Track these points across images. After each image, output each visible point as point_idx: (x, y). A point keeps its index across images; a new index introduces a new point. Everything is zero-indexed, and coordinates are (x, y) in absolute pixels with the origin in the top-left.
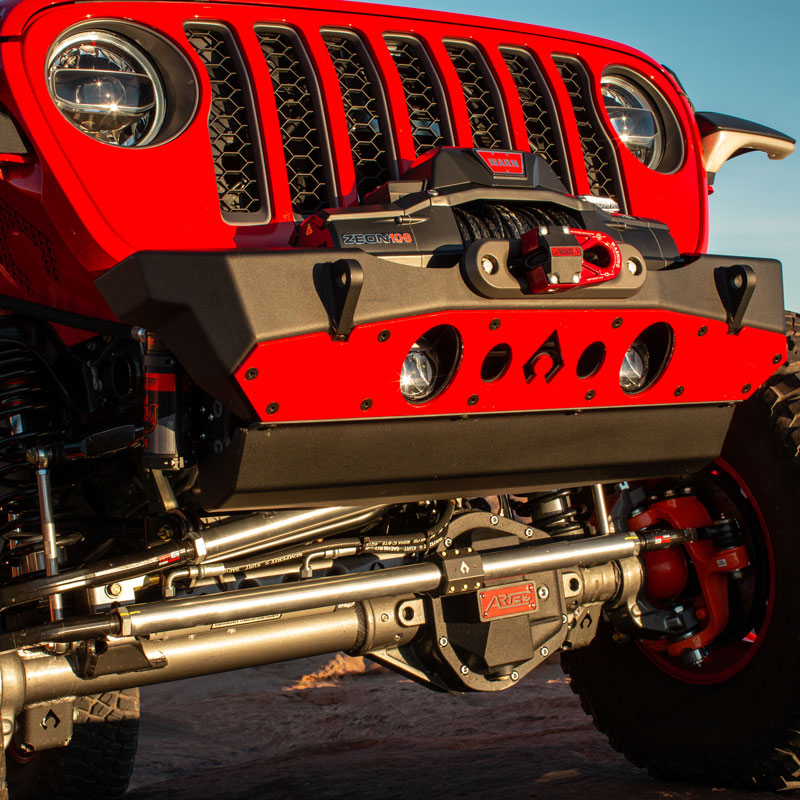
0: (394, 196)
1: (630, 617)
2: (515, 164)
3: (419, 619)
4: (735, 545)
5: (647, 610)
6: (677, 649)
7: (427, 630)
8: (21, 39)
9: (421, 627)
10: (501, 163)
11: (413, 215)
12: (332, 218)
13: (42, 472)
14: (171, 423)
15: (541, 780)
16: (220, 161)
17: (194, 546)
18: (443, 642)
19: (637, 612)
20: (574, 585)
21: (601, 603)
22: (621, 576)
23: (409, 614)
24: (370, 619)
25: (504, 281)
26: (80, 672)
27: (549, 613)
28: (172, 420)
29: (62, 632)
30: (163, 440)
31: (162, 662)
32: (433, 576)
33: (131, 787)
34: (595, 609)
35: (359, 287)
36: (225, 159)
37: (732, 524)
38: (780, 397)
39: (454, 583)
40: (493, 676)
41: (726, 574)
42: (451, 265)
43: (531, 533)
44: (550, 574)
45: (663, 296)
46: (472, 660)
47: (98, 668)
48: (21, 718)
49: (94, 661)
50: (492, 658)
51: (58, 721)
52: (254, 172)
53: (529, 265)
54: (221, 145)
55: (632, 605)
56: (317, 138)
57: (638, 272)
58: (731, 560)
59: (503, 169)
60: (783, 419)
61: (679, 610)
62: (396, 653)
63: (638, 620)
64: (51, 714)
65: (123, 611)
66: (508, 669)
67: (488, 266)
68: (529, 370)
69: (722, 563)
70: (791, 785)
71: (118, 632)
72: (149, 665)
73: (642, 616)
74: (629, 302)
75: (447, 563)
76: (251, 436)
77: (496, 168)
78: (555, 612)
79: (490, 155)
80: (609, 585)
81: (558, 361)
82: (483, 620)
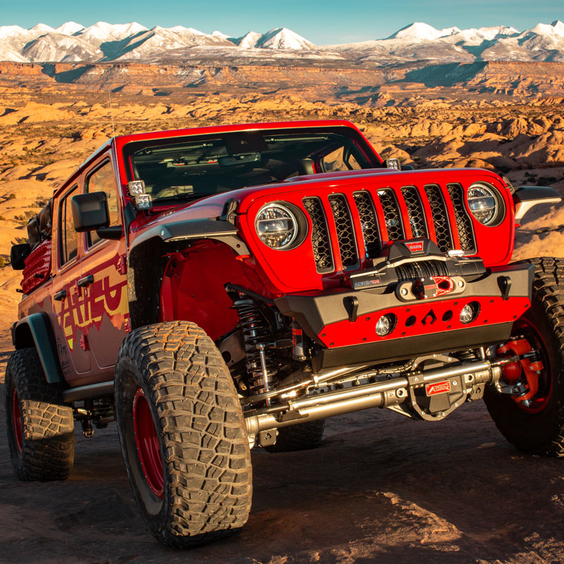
0: (375, 264)
1: (496, 388)
2: (420, 246)
3: (405, 394)
4: (537, 360)
5: (503, 386)
6: (518, 400)
7: (408, 399)
8: (246, 214)
9: (406, 398)
10: (415, 247)
11: (380, 273)
12: (352, 277)
13: (262, 352)
14: (301, 345)
15: (479, 447)
16: (317, 250)
17: (313, 379)
18: (414, 403)
19: (499, 387)
20: (470, 378)
21: (484, 384)
22: (491, 373)
23: (401, 392)
24: (386, 395)
25: (410, 296)
26: (278, 420)
27: (457, 391)
28: (301, 344)
29: (270, 410)
30: (299, 351)
31: (307, 415)
32: (405, 383)
33: (323, 438)
34: (482, 386)
35: (357, 306)
36: (319, 249)
37: (536, 353)
38: (550, 305)
39: (412, 385)
40: (434, 415)
41: (534, 372)
42: (391, 292)
43: (450, 360)
44: (459, 377)
45: (474, 291)
46: (425, 410)
47: (284, 419)
48: (258, 436)
49: (282, 417)
50: (432, 409)
51: (271, 437)
52: (328, 253)
53: (418, 291)
54: (317, 244)
55: (498, 385)
56: (351, 237)
57: (463, 286)
58: (536, 367)
59: (415, 250)
60: (550, 314)
61: (519, 384)
62: (398, 407)
63: (500, 390)
64: (268, 434)
65: (290, 402)
66: (440, 413)
67: (404, 292)
68: (423, 321)
69: (532, 368)
70: (561, 455)
71: (289, 409)
72: (302, 417)
73: (502, 388)
74: (460, 296)
75: (409, 378)
76: (326, 351)
77: (412, 250)
78: (460, 390)
79: (410, 245)
80: (486, 377)
81: (434, 317)
82: (428, 396)
